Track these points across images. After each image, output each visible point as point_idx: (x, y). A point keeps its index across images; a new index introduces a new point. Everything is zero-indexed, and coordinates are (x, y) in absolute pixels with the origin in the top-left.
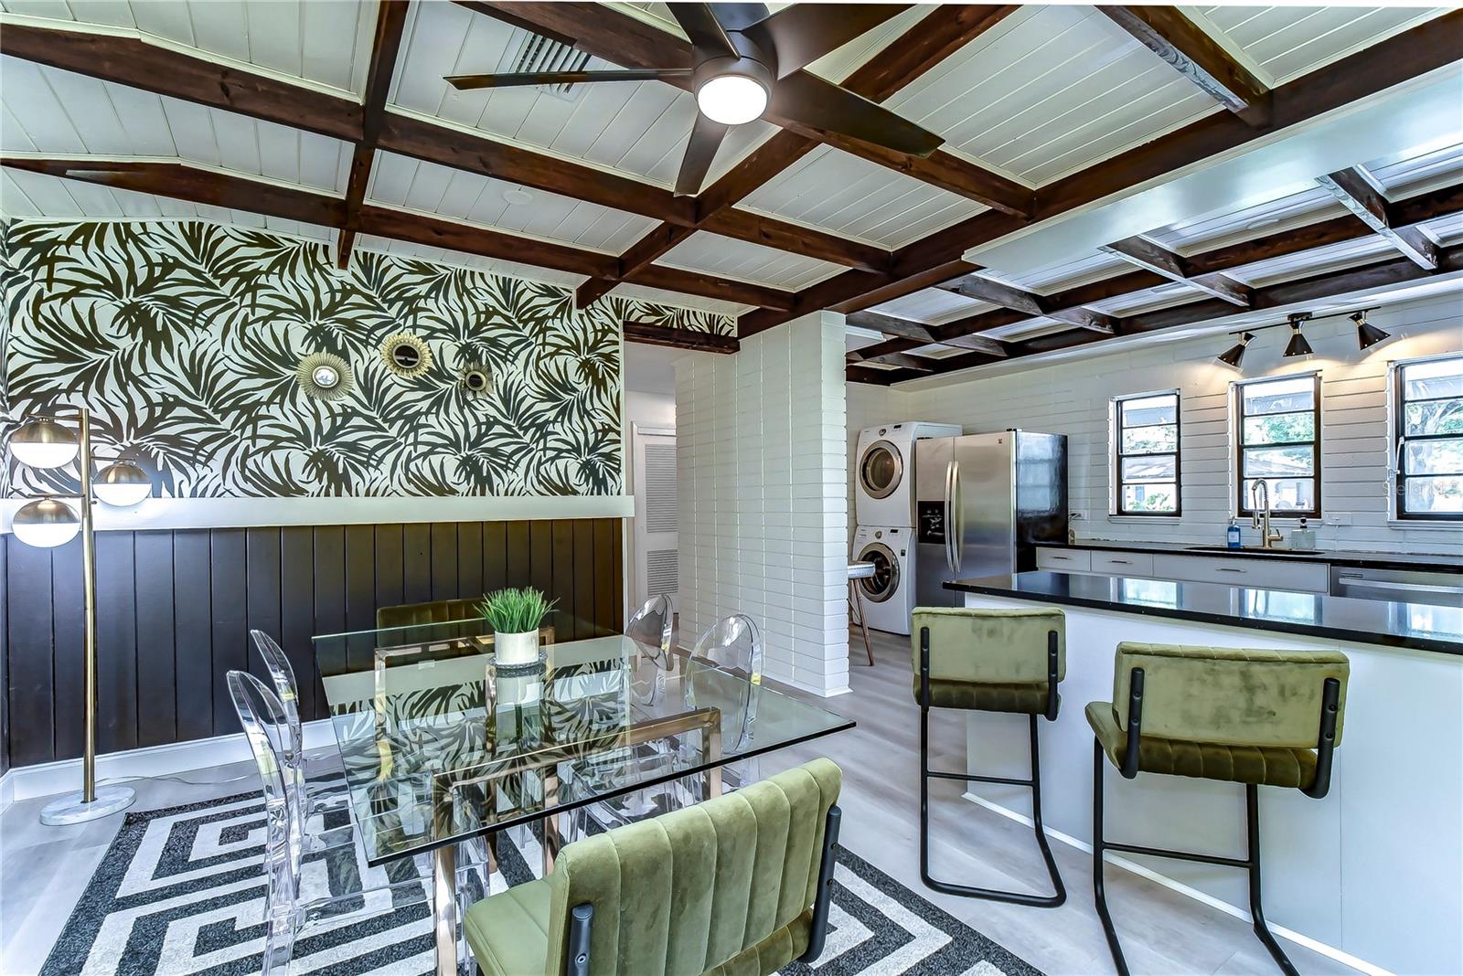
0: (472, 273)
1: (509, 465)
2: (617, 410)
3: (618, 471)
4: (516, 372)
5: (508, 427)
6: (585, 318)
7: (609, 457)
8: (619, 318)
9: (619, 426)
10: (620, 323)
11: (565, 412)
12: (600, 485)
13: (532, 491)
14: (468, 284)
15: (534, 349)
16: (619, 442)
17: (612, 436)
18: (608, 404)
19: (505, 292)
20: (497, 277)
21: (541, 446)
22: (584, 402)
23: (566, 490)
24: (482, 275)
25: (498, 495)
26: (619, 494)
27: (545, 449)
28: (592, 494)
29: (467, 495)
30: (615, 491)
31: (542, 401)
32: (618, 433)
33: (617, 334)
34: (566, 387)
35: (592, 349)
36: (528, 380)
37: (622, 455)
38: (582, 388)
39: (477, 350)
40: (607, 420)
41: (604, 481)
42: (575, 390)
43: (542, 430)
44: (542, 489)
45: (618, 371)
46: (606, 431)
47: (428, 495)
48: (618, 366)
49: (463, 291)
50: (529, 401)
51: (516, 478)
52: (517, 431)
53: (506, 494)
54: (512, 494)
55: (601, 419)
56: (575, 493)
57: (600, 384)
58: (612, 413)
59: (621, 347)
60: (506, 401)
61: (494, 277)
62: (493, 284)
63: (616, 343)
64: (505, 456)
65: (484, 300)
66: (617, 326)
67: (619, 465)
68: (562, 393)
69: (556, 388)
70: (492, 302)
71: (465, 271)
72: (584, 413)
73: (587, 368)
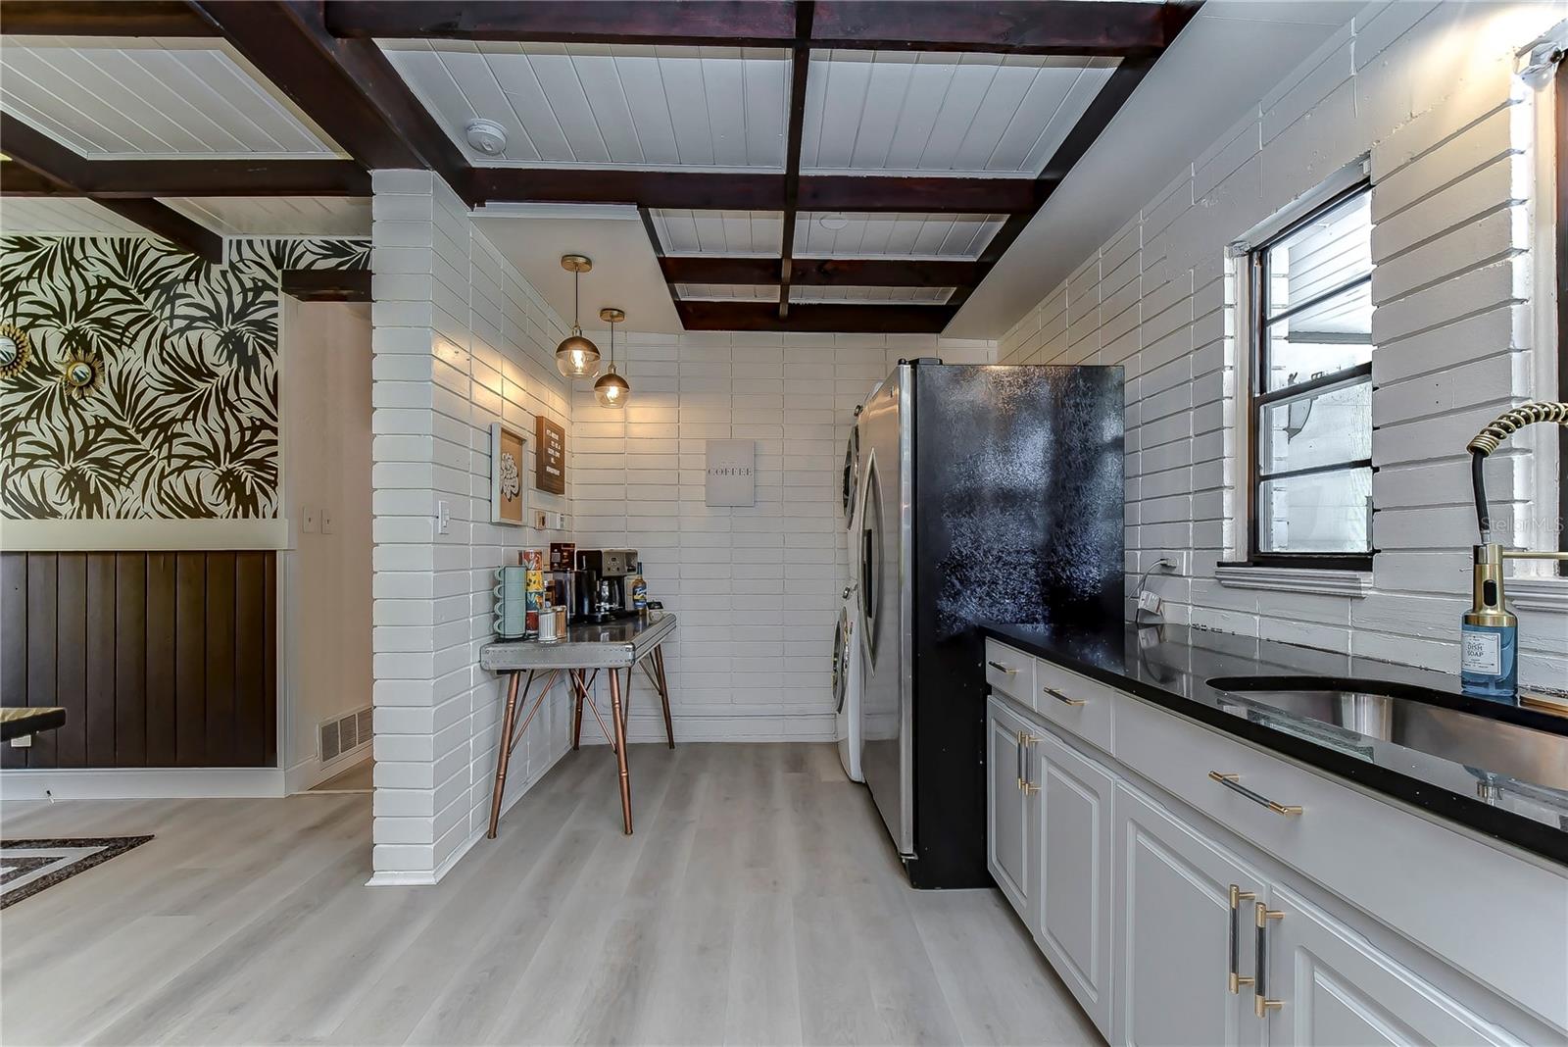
0: (82, 240)
1: (122, 479)
2: (274, 399)
3: (274, 484)
4: (134, 358)
5: (122, 430)
6: (230, 276)
7: (260, 465)
8: (279, 266)
9: (275, 419)
10: (278, 273)
11: (198, 406)
12: (247, 504)
13: (152, 512)
14: (78, 254)
15: (157, 327)
16: (274, 443)
17: (265, 435)
18: (260, 389)
19: (122, 258)
20: (112, 239)
21: (165, 452)
22: (225, 391)
23: (198, 511)
24: (94, 241)
25: (108, 517)
26: (275, 516)
27: (169, 457)
28: (235, 516)
29: (71, 518)
30: (269, 512)
31: (168, 393)
32: (275, 431)
33: (275, 291)
34: (202, 372)
35: (238, 317)
36: (150, 368)
37: (278, 462)
38: (224, 371)
39: (85, 335)
40: (259, 413)
41: (253, 498)
42: (213, 375)
43: (166, 431)
44: (164, 509)
45: (276, 343)
46: (256, 430)
47: (27, 517)
48: (276, 336)
49: (72, 264)
50: (150, 394)
51: (129, 496)
52: (134, 434)
53: (118, 516)
54: (126, 517)
55: (250, 412)
56: (210, 515)
57: (249, 363)
58: (267, 402)
59: (280, 309)
60: (120, 398)
61: (109, 242)
62: (107, 248)
63: (274, 304)
64: (117, 467)
65: (95, 271)
66: (275, 279)
67: (276, 476)
68: (195, 382)
69: (187, 374)
70: (106, 272)
71: (73, 239)
72: (226, 406)
73: (233, 344)
